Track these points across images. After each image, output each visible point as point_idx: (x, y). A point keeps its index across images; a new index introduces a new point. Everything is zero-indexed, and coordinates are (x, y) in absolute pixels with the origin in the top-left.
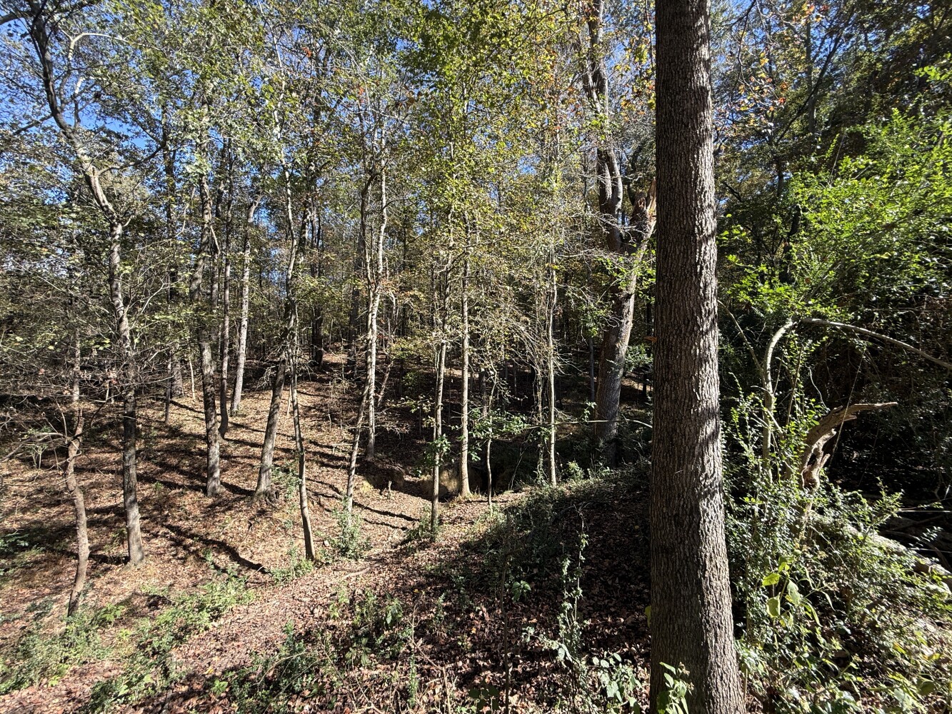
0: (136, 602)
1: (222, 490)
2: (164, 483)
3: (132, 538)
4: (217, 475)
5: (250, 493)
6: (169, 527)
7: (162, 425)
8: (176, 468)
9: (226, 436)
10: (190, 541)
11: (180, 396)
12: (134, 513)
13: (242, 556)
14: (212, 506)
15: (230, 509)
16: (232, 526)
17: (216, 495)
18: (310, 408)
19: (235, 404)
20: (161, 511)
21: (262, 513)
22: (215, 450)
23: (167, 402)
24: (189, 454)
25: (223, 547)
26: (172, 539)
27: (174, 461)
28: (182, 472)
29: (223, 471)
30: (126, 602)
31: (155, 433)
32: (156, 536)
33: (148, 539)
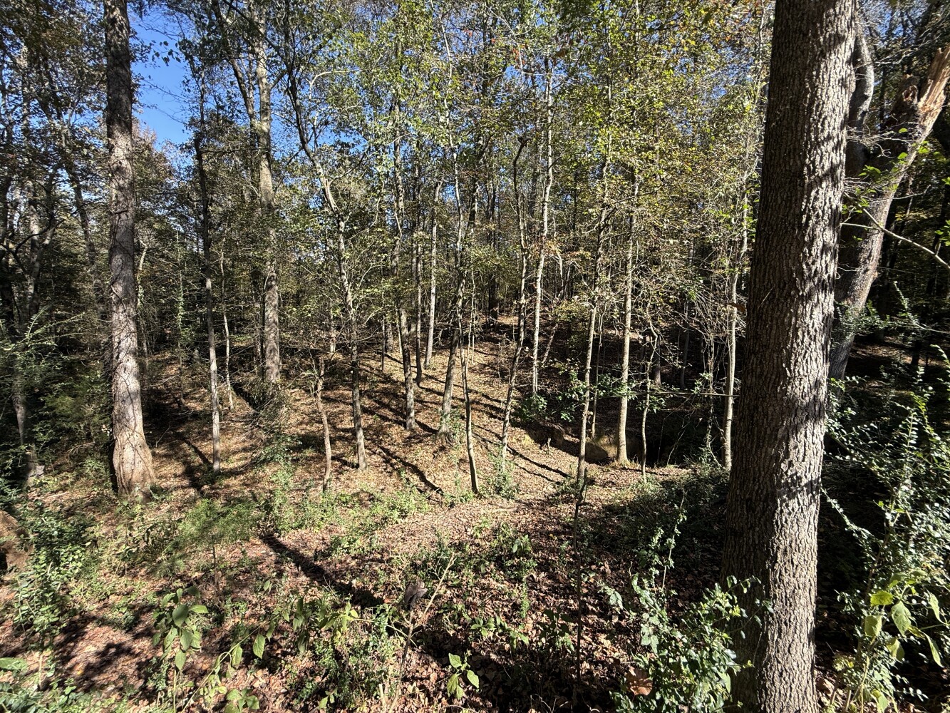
0: (362, 495)
1: (415, 426)
2: (380, 416)
3: (360, 452)
4: (412, 414)
5: (435, 432)
6: (382, 448)
7: (380, 372)
8: (387, 406)
9: (421, 385)
10: (394, 461)
11: (392, 351)
12: (360, 434)
13: (428, 479)
14: (409, 438)
15: (421, 442)
16: (422, 454)
17: (412, 430)
18: (485, 366)
19: (428, 359)
20: (378, 437)
21: (442, 448)
22: (411, 395)
23: (383, 355)
24: (396, 396)
25: (415, 470)
26: (383, 457)
27: (386, 400)
28: (391, 410)
29: (417, 412)
30: (357, 494)
31: (376, 379)
32: (375, 453)
33: (370, 455)
